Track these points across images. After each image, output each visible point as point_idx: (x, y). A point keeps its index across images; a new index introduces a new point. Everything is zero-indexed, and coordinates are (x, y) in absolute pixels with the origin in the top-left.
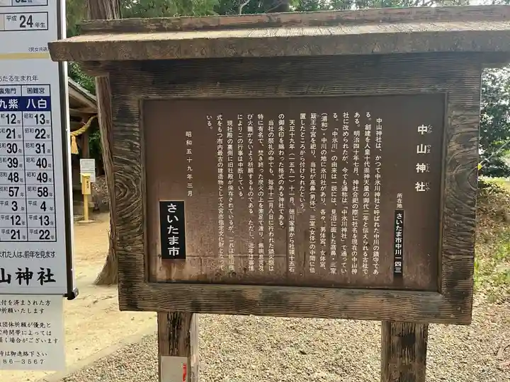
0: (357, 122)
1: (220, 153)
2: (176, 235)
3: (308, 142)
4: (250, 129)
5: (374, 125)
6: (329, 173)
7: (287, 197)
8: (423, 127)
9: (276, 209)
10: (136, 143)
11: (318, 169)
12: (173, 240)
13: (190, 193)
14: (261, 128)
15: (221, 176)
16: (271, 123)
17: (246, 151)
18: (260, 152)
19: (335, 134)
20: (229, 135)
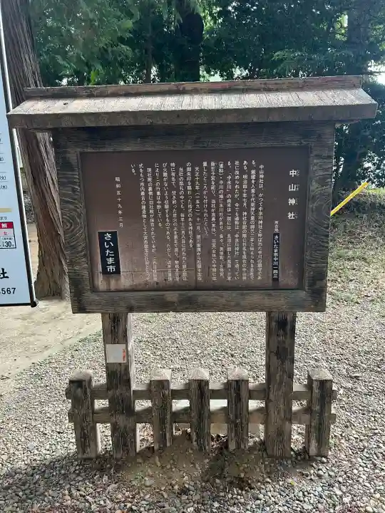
0: (245, 168)
1: (143, 193)
2: (112, 257)
3: (209, 185)
4: (165, 174)
5: (258, 170)
6: (225, 208)
7: (195, 227)
8: (293, 171)
9: (187, 235)
10: (77, 187)
11: (217, 204)
12: (110, 261)
13: (121, 225)
14: (173, 174)
15: (144, 212)
16: (181, 169)
17: (162, 192)
18: (174, 193)
19: (229, 177)
20: (149, 179)
